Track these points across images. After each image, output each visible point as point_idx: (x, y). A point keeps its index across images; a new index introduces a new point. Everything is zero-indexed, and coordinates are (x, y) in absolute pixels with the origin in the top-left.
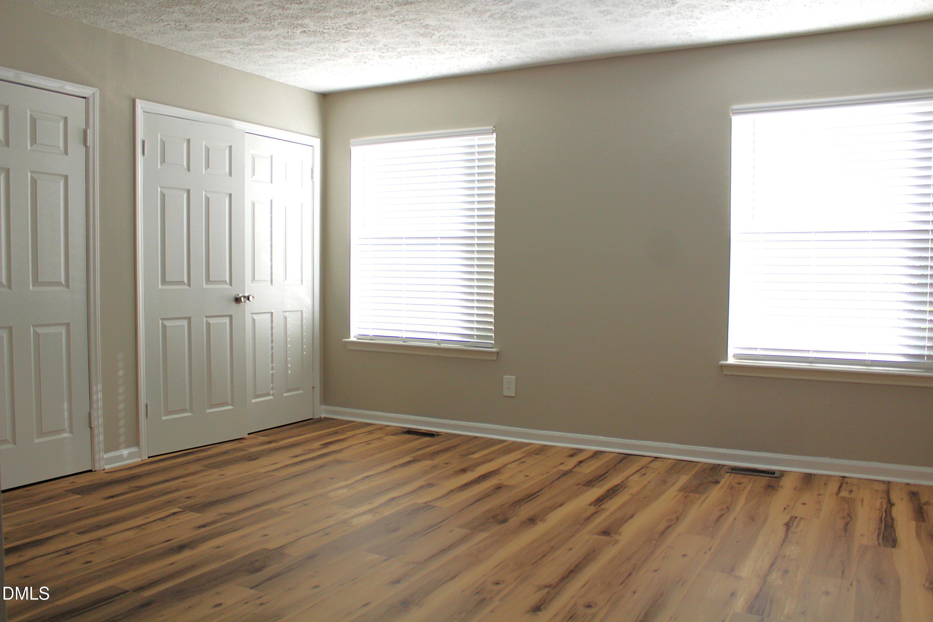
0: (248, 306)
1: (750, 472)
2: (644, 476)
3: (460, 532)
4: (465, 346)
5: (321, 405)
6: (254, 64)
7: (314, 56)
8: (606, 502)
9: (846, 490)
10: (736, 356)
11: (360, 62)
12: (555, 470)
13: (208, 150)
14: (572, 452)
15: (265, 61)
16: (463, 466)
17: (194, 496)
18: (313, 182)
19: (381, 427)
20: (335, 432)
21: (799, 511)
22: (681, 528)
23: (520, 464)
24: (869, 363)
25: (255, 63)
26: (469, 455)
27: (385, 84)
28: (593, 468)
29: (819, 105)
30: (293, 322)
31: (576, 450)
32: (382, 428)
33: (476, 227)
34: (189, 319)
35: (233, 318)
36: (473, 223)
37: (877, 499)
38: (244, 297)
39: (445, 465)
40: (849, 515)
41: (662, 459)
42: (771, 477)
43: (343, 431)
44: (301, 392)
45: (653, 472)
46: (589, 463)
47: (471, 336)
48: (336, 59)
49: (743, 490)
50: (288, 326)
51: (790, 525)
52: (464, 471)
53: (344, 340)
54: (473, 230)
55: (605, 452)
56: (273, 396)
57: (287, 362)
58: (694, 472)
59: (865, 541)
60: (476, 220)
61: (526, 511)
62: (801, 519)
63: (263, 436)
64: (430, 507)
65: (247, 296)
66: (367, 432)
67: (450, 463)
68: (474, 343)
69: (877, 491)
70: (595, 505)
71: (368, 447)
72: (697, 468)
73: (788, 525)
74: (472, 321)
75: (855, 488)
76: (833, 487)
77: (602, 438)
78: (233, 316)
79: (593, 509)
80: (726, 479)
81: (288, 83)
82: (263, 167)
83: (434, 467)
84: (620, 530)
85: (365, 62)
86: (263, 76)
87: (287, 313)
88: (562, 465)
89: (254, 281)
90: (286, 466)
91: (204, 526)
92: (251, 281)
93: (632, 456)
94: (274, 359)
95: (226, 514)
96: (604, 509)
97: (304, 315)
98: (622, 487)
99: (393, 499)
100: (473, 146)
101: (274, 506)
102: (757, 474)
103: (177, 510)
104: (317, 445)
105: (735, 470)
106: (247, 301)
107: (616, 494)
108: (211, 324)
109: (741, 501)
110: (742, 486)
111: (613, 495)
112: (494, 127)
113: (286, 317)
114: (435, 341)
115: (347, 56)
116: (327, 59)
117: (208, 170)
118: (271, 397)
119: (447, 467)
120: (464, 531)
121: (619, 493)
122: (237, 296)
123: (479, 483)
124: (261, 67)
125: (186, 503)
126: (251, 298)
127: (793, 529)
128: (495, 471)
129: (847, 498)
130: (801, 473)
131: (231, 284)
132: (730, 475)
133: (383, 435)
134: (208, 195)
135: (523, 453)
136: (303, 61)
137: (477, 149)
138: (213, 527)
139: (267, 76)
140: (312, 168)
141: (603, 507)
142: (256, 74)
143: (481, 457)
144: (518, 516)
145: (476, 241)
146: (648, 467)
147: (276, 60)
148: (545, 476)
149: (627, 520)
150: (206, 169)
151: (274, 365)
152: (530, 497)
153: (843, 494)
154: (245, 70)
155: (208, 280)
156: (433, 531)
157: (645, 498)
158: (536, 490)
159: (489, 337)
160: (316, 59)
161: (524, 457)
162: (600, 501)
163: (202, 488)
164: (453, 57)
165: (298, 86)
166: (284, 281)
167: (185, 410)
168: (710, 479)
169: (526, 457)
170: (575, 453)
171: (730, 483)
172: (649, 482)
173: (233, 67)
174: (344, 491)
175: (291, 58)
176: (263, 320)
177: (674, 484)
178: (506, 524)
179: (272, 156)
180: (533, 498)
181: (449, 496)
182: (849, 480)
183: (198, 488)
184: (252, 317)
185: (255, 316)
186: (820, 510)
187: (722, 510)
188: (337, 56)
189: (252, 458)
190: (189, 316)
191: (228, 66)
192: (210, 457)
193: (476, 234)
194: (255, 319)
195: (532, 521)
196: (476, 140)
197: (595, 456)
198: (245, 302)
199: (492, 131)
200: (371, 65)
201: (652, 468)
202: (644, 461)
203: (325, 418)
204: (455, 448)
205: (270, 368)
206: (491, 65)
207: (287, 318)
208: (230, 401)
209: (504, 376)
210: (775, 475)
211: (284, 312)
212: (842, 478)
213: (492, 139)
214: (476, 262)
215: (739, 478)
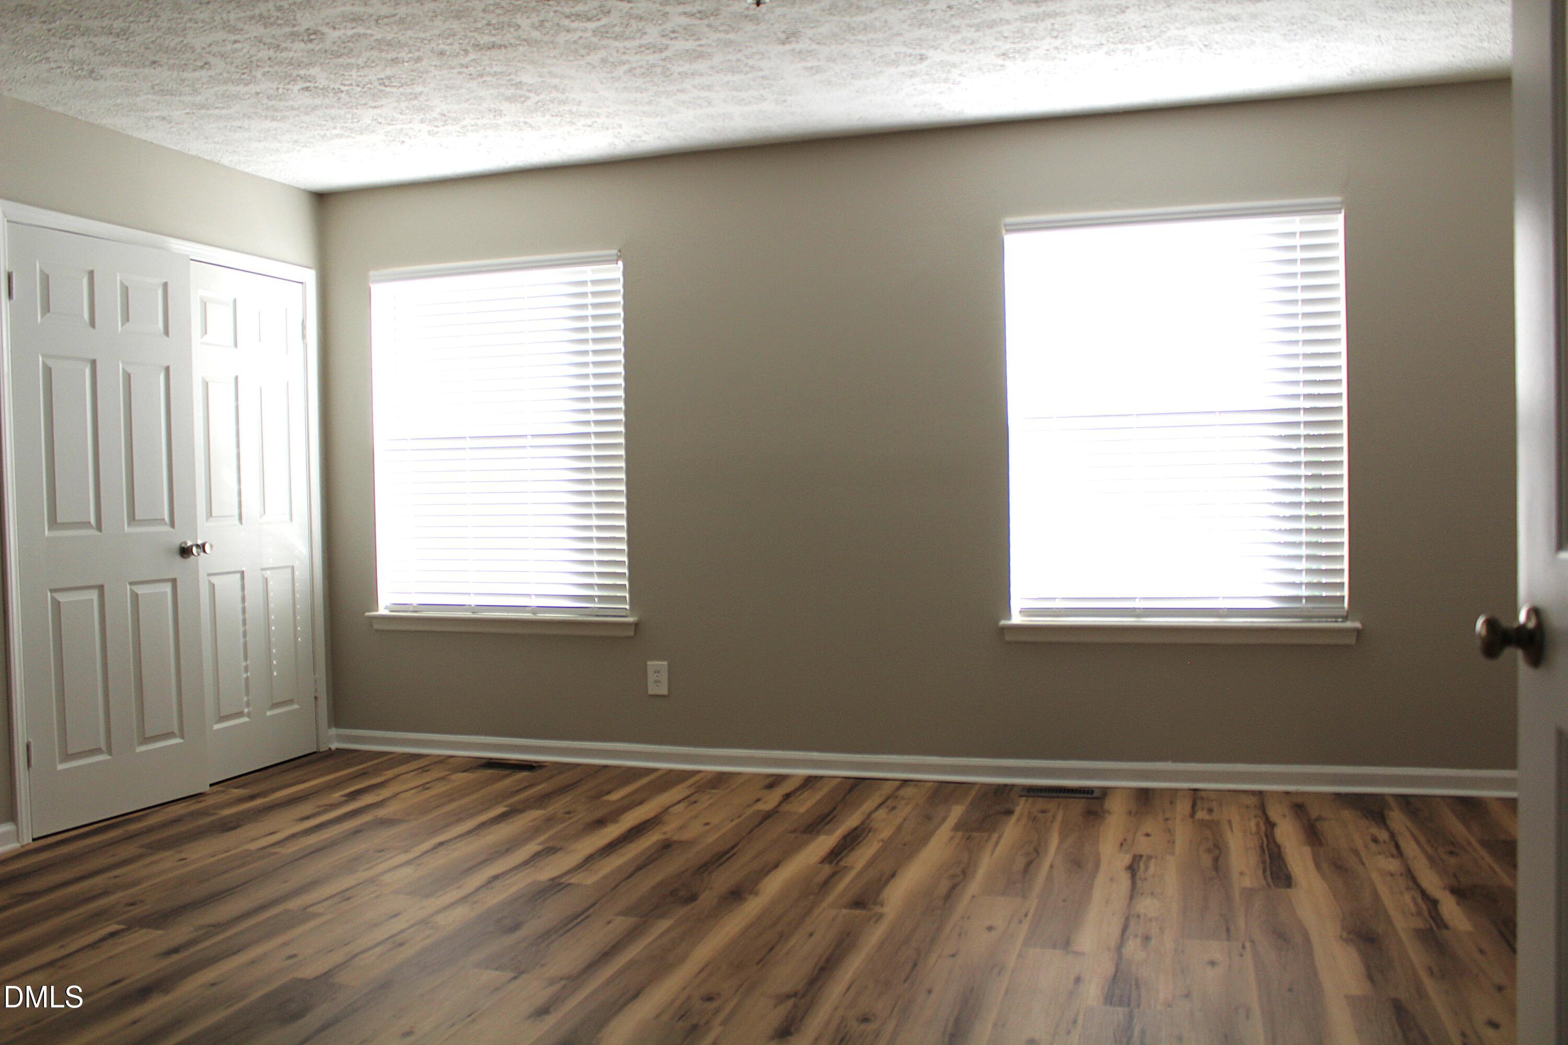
0: (202, 561)
1: (1057, 792)
2: (894, 812)
3: (622, 924)
4: (580, 615)
5: (330, 726)
6: (205, 140)
7: (315, 130)
8: (846, 855)
9: (1203, 809)
10: (1025, 612)
11: (394, 140)
12: (749, 811)
13: (125, 291)
14: (767, 781)
15: (225, 136)
16: (598, 814)
17: (141, 902)
18: (305, 345)
19: (437, 759)
20: (362, 772)
21: (1143, 846)
22: (974, 887)
23: (690, 805)
24: (1225, 613)
25: (207, 138)
26: (602, 796)
27: (431, 179)
28: (809, 804)
29: (1139, 219)
30: (279, 586)
31: (774, 777)
32: (442, 761)
33: (593, 417)
34: (101, 588)
35: (178, 584)
36: (587, 411)
37: (1250, 820)
38: (198, 546)
39: (568, 816)
40: (1216, 846)
41: (915, 783)
42: (1088, 798)
43: (377, 770)
44: (296, 706)
45: (907, 804)
46: (801, 797)
47: (590, 598)
48: (353, 135)
49: (1052, 822)
50: (271, 594)
51: (1136, 867)
52: (601, 823)
53: (367, 614)
54: (587, 423)
55: (822, 777)
56: (249, 717)
57: (270, 657)
58: (970, 798)
59: (1247, 882)
60: (592, 405)
61: (722, 880)
62: (1150, 857)
63: (236, 788)
64: (563, 886)
65: (201, 544)
66: (418, 769)
67: (575, 811)
68: (595, 610)
69: (1247, 807)
70: (830, 863)
71: (428, 794)
72: (973, 793)
73: (1132, 869)
74: (590, 574)
75: (1215, 805)
76: (1183, 807)
77: (815, 755)
78: (178, 580)
79: (827, 869)
80: (1022, 807)
81: (260, 174)
82: (219, 318)
83: (550, 820)
84: (881, 897)
85: (403, 142)
86: (217, 161)
87: (268, 572)
88: (759, 803)
89: (211, 519)
90: (294, 836)
91: (176, 950)
92: (205, 519)
93: (867, 781)
94: (249, 655)
95: (209, 926)
96: (846, 867)
97: (297, 573)
98: (864, 830)
99: (496, 877)
100: (584, 283)
101: (294, 904)
102: (1067, 795)
103: (114, 927)
104: (337, 796)
105: (1032, 791)
106: (202, 554)
107: (858, 841)
108: (140, 596)
109: (1054, 841)
110: (1050, 814)
111: (855, 844)
112: (620, 251)
113: (267, 579)
114: (527, 608)
115: (373, 131)
116: (337, 136)
117: (128, 324)
118: (246, 719)
119: (570, 819)
120: (631, 921)
121: (862, 841)
122: (183, 545)
123: (632, 841)
124: (218, 147)
125: (130, 914)
126: (207, 548)
127: (1141, 873)
128: (652, 819)
129: (1208, 820)
130: (1130, 789)
131: (172, 524)
132: (1027, 801)
133: (447, 773)
134: (129, 370)
135: (691, 786)
136: (295, 138)
137: (590, 288)
138: (193, 950)
139: (225, 161)
140: (303, 321)
141: (843, 863)
142: (206, 157)
143: (623, 798)
144: (711, 888)
145: (593, 440)
146: (897, 797)
147: (246, 135)
148: (736, 821)
149: (887, 882)
150: (123, 325)
151: (248, 662)
152: (721, 857)
153: (1201, 815)
154: (186, 151)
155: (132, 518)
156: (577, 924)
157: (905, 845)
158: (728, 846)
159: (622, 599)
160: (318, 134)
161: (694, 793)
162: (836, 855)
163: (154, 885)
164: (553, 136)
165: (277, 180)
166: (261, 516)
167: (97, 751)
168: (998, 808)
169: (696, 795)
170: (774, 782)
171: (1030, 813)
172: (905, 820)
173: (166, 145)
174: (408, 870)
175: (274, 132)
176: (227, 586)
177: (944, 819)
178: (696, 903)
179: (235, 301)
180: (727, 860)
181: (588, 865)
182: (1203, 794)
183: (145, 885)
184: (210, 581)
185: (214, 580)
186: (1174, 842)
187: (1028, 854)
188: (356, 131)
189: (228, 826)
190: (99, 582)
191: (156, 142)
192: (150, 830)
193: (593, 429)
194: (214, 585)
195: (736, 895)
196: (589, 272)
197: (808, 784)
198: (199, 555)
199: (615, 258)
200: (411, 146)
201: (903, 798)
202: (887, 788)
203: (337, 749)
204: (576, 787)
205: (243, 668)
206: (615, 149)
207: (269, 580)
208: (176, 731)
209: (649, 663)
210: (1095, 795)
211: (263, 569)
212: (1192, 792)
213: (616, 271)
214: (594, 475)
215: (1041, 803)
